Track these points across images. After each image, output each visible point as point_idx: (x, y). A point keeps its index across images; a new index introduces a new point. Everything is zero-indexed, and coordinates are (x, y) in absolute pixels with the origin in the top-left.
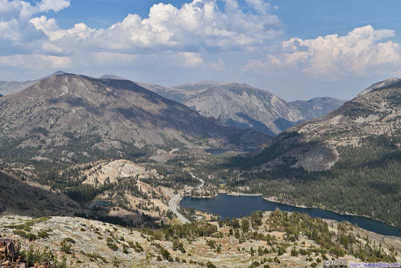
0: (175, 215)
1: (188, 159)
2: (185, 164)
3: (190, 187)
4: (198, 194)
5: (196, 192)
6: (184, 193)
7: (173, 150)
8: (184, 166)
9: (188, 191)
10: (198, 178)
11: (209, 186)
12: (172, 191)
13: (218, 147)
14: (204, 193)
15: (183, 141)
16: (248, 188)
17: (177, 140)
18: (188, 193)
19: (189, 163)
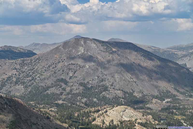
1: (179, 109)
2: (177, 113)
7: (166, 100)
8: (176, 115)
15: (175, 93)
17: (170, 92)
19: (180, 112)
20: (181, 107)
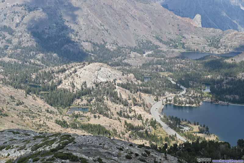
0: (160, 124)
1: (165, 63)
2: (162, 69)
3: (171, 94)
4: (181, 103)
5: (179, 100)
6: (165, 100)
7: (147, 53)
8: (161, 71)
9: (170, 98)
10: (178, 85)
11: (192, 93)
12: (153, 98)
13: (195, 50)
14: (188, 100)
15: (157, 43)
16: (237, 97)
17: (151, 42)
18: (170, 101)
19: (166, 67)
20: (167, 61)
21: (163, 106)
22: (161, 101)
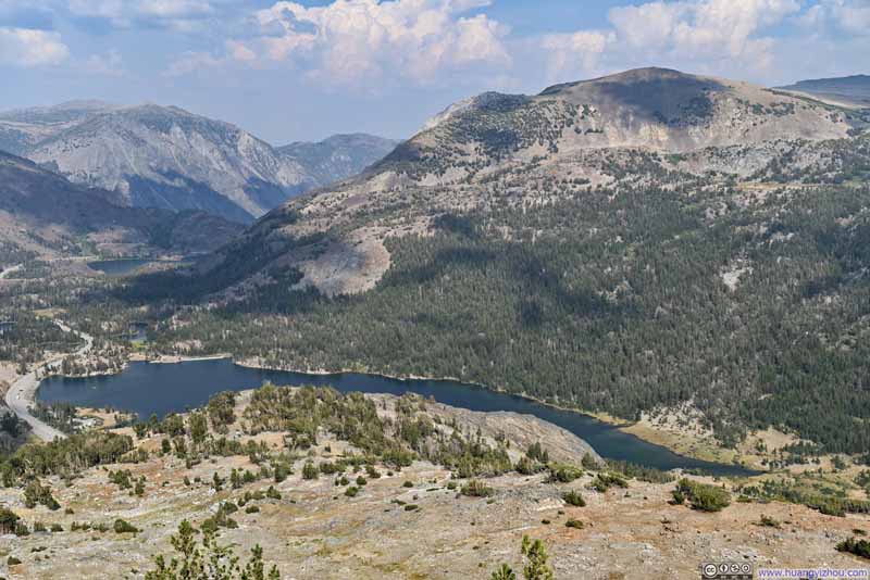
0: (26, 423)
1: (47, 289)
2: (41, 301)
3: (58, 355)
4: (79, 370)
5: (75, 365)
6: (43, 369)
7: (6, 271)
8: (40, 307)
9: (55, 365)
10: (76, 332)
11: (106, 347)
12: (12, 367)
13: (121, 255)
14: (95, 364)
15: (33, 247)
16: (198, 344)
17: (16, 246)
18: (54, 369)
19: (50, 298)
20: (52, 284)
21: (38, 383)
22: (33, 373)
